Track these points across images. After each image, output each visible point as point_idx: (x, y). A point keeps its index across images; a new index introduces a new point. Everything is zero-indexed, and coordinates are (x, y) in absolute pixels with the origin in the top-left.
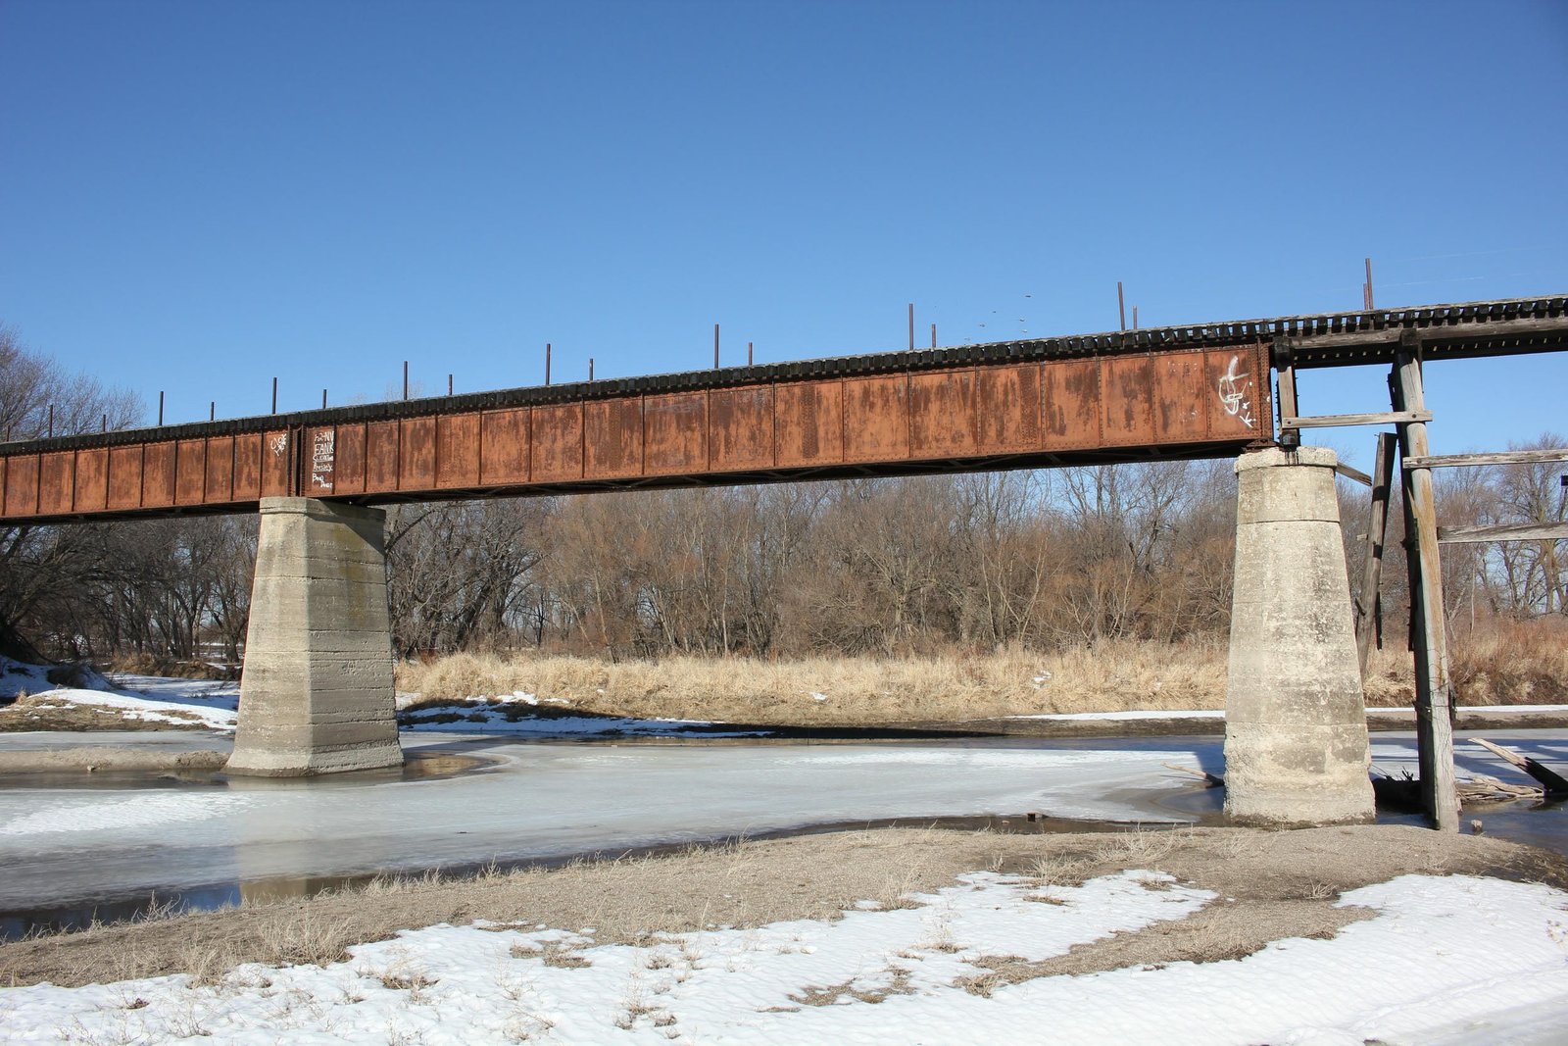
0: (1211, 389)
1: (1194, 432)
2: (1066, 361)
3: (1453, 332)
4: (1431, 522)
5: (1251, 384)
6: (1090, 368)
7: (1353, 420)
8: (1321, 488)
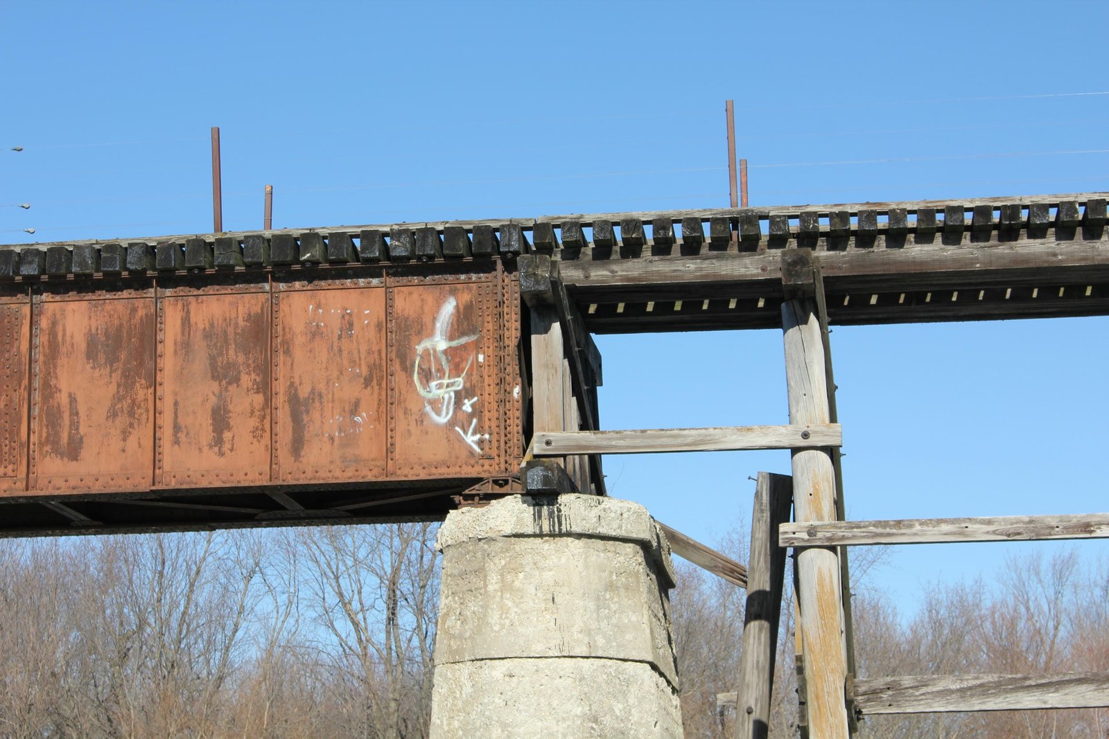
0: (397, 366)
1: (357, 460)
2: (90, 296)
3: (895, 262)
4: (833, 664)
5: (481, 358)
6: (141, 313)
7: (679, 441)
8: (611, 587)
